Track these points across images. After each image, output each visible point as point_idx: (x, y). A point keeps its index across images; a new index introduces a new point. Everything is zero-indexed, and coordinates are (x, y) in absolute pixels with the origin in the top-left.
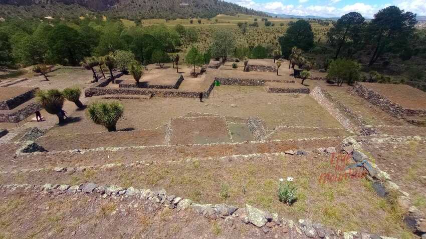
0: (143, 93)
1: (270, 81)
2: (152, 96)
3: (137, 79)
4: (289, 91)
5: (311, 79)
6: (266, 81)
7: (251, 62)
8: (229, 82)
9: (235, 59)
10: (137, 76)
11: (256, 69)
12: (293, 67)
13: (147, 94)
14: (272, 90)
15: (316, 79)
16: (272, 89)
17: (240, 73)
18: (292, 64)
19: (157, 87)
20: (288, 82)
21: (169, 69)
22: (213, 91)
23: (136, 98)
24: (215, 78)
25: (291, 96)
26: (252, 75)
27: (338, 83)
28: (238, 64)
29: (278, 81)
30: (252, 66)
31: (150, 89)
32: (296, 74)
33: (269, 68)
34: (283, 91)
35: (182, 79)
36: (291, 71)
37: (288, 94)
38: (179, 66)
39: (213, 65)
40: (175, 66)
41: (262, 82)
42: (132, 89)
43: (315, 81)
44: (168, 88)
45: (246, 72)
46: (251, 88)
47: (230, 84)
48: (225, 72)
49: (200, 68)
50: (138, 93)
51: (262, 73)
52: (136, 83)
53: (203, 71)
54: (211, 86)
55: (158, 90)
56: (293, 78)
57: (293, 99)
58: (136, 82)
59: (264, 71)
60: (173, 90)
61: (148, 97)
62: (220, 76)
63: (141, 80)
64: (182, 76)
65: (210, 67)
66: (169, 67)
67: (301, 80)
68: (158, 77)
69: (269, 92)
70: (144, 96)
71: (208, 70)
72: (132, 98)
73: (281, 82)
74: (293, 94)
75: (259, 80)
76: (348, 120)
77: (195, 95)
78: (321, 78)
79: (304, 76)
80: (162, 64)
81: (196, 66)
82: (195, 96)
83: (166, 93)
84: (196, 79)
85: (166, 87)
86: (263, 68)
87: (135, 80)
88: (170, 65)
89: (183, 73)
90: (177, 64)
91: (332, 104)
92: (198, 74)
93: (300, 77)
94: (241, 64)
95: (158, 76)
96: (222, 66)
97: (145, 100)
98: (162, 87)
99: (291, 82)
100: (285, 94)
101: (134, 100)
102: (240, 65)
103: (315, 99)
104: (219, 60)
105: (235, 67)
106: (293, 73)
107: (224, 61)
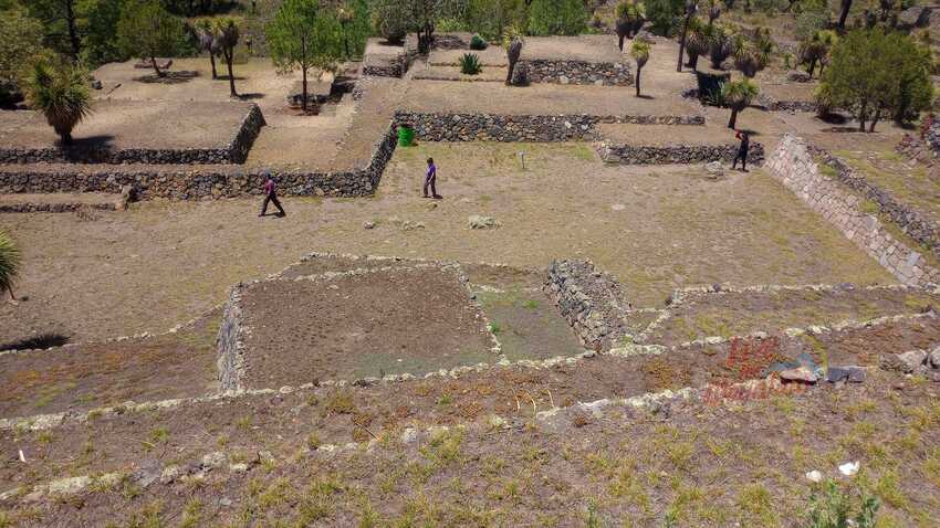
0: (94, 185)
1: (610, 119)
2: (133, 197)
3: (63, 124)
4: (686, 155)
5: (763, 108)
6: (597, 120)
7: (533, 48)
8: (453, 128)
9: (466, 37)
10: (64, 111)
11: (555, 75)
12: (692, 64)
13: (110, 189)
14: (622, 155)
15: (780, 106)
16: (621, 151)
17: (491, 93)
18: (689, 52)
19: (152, 156)
20: (678, 121)
21: (197, 81)
22: (390, 167)
23: (61, 209)
24: (398, 115)
25: (694, 177)
26: (539, 98)
27: (863, 118)
28: (482, 56)
29: (641, 120)
30: (538, 63)
31: (125, 168)
32: (708, 90)
33: (605, 71)
34: (662, 155)
35: (256, 122)
36: (688, 80)
37: (684, 168)
38: (237, 70)
39: (383, 65)
40: (222, 69)
41: (583, 126)
42: (40, 167)
43: (779, 115)
44: (204, 161)
45: (516, 90)
46: (543, 150)
47: (456, 138)
48: (433, 88)
49: (328, 77)
50: (73, 183)
51: (581, 90)
52: (57, 143)
53: (340, 90)
54: (383, 147)
55: (161, 169)
56: (696, 106)
57: (705, 185)
58: (59, 137)
59: (586, 81)
60: (225, 168)
61: (117, 201)
62: (414, 106)
63: (81, 130)
64: (257, 109)
65: (369, 71)
66: (196, 74)
67: (728, 112)
68: (156, 117)
69: (611, 163)
70: (98, 198)
71: (363, 82)
72: (47, 208)
73: (652, 122)
74: (700, 165)
75: (571, 118)
76: (914, 256)
77: (321, 185)
78: (797, 105)
79: (737, 98)
80: (162, 62)
81: (311, 70)
82: (320, 191)
83: (197, 181)
84: (314, 121)
85: (191, 157)
86: (581, 70)
87: (51, 130)
88: (202, 63)
89: (259, 96)
90: (229, 62)
91: (851, 199)
92: (322, 100)
93: (721, 103)
94: (494, 57)
95: (153, 110)
96: (417, 67)
97: (107, 215)
98: (174, 157)
99: (689, 122)
100: (673, 168)
101: (57, 217)
102: (491, 60)
103: (786, 181)
104: (401, 44)
105: (470, 67)
106: (695, 86)
107: (426, 45)
